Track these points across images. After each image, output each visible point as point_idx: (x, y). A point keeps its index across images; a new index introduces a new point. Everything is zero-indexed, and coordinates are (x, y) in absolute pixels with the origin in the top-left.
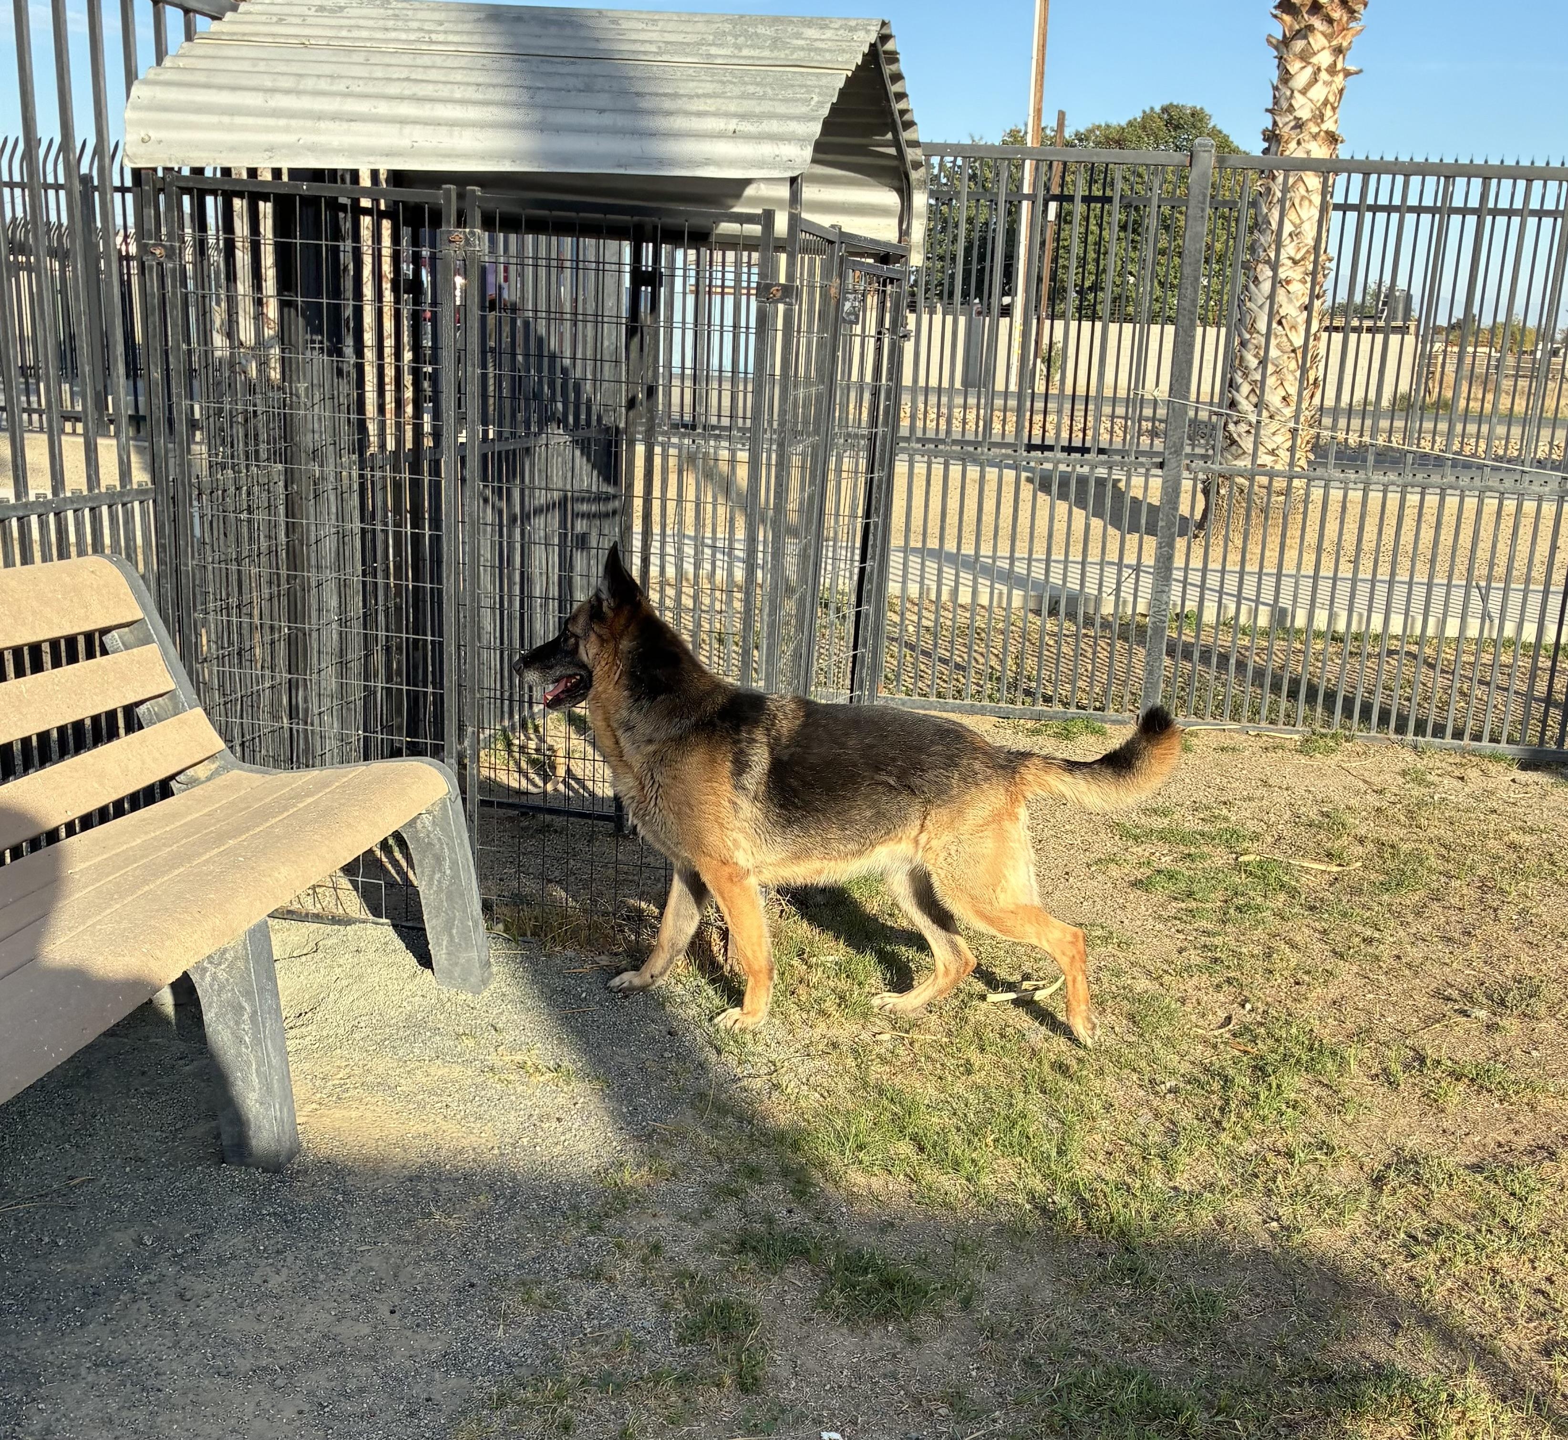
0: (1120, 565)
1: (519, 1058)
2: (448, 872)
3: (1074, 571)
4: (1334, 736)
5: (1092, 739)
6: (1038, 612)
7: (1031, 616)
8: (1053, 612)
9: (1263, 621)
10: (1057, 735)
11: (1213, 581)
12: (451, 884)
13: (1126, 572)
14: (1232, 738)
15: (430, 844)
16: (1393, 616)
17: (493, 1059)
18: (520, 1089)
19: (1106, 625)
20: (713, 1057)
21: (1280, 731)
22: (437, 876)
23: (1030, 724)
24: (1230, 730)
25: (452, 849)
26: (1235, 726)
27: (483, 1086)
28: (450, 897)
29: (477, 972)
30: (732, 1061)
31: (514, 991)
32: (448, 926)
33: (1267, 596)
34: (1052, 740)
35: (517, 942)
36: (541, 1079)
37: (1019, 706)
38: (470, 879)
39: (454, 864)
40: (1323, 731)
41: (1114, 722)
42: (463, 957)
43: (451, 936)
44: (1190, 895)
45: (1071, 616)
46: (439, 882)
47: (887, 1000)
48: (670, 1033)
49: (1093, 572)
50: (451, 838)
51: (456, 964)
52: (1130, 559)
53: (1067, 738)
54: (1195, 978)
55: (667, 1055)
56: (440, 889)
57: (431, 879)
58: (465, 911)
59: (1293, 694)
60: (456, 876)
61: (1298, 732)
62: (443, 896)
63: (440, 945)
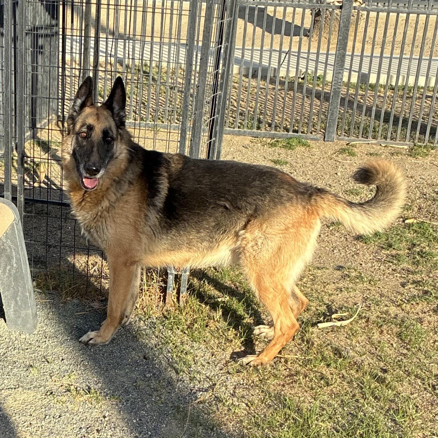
0: (280, 52)
1: (65, 381)
2: (15, 265)
3: (257, 54)
4: (425, 147)
5: (303, 149)
6: (246, 76)
7: (243, 78)
8: (254, 76)
9: (354, 79)
10: (284, 147)
11: (322, 58)
12: (16, 272)
13: (283, 55)
14: (373, 148)
15: (4, 249)
16: (420, 77)
17: (50, 385)
18: (70, 406)
19: (282, 83)
20: (173, 375)
21: (397, 144)
22: (8, 268)
23: (269, 141)
24: (372, 144)
25: (17, 253)
26: (374, 141)
27: (48, 407)
28: (16, 279)
29: (31, 321)
30: (187, 379)
31: (50, 330)
32: (15, 296)
33: (356, 67)
34: (283, 149)
35: (45, 293)
36: (81, 399)
37: (263, 131)
38: (26, 268)
39: (18, 260)
40: (419, 144)
41: (312, 139)
42: (23, 313)
43: (16, 301)
44: (390, 246)
45: (264, 78)
46: (9, 270)
47: (262, 330)
48: (145, 358)
49: (266, 55)
50: (17, 246)
51: (19, 317)
52: (285, 49)
53: (290, 148)
54: (420, 305)
55: (148, 375)
56: (10, 275)
57: (5, 269)
58: (24, 287)
59: (386, 121)
60: (19, 267)
61: (407, 144)
62: (12, 278)
63: (10, 306)
